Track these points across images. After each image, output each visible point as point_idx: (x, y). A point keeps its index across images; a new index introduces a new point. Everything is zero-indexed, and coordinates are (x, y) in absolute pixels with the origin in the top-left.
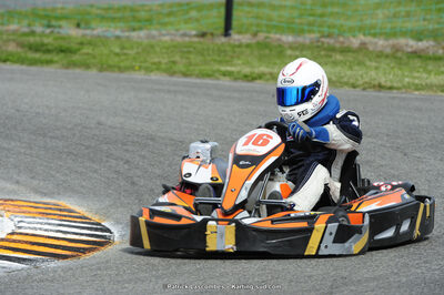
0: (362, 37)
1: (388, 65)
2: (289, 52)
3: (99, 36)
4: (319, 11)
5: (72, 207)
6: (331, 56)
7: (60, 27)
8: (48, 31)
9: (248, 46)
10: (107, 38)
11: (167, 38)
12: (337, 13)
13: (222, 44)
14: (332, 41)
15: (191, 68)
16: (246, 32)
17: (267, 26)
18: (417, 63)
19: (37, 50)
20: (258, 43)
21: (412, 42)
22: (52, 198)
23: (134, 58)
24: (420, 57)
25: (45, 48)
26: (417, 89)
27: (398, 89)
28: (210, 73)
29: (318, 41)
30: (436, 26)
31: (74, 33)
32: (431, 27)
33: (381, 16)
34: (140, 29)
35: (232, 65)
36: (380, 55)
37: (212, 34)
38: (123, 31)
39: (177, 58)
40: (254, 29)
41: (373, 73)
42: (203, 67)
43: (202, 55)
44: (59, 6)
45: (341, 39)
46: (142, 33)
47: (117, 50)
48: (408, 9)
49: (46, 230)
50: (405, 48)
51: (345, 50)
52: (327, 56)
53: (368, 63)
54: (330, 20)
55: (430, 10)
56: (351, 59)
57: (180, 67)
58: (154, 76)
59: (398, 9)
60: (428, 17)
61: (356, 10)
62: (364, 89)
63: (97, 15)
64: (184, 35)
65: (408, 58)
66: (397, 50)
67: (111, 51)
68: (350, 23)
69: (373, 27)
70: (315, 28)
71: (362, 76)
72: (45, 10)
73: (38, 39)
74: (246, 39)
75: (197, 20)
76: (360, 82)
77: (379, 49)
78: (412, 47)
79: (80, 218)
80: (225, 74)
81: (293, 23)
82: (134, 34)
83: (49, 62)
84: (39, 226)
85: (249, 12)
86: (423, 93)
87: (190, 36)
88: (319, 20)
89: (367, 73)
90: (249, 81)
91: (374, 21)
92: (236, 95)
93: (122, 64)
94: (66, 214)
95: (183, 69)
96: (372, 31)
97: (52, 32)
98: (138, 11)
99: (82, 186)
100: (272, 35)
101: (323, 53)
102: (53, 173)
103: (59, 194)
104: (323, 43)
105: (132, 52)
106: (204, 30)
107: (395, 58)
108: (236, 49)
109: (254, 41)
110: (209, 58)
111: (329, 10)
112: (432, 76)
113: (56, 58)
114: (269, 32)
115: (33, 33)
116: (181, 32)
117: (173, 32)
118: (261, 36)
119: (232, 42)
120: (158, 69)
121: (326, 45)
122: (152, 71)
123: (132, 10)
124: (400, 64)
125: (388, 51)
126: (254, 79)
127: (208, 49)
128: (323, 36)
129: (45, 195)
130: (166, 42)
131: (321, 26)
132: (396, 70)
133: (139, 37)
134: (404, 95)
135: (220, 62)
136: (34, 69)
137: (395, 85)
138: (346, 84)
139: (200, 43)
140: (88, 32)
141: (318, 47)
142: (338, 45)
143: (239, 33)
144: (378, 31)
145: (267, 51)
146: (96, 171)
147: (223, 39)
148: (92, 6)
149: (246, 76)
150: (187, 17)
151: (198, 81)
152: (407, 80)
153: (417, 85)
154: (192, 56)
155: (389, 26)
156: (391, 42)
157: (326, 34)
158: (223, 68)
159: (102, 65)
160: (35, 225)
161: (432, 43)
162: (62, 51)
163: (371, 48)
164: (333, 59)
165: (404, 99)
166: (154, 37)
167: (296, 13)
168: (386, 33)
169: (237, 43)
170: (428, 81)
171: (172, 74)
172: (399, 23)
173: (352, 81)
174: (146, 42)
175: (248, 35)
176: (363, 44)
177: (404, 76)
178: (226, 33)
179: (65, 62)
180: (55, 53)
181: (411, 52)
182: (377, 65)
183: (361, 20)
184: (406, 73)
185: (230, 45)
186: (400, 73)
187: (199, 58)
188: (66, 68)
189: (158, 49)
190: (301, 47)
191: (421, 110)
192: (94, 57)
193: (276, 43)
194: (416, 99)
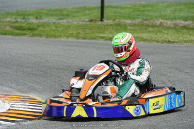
0: (161, 20)
1: (172, 32)
2: (129, 27)
3: (46, 23)
4: (142, 9)
5: (35, 98)
6: (147, 29)
7: (29, 19)
8: (23, 21)
9: (111, 25)
10: (49, 23)
11: (75, 23)
12: (150, 10)
13: (100, 25)
14: (147, 22)
15: (87, 35)
16: (110, 19)
17: (119, 16)
18: (185, 31)
19: (19, 29)
20: (115, 24)
21: (182, 22)
22: (26, 94)
23: (61, 32)
24: (186, 28)
25: (22, 28)
26: (185, 43)
27: (177, 42)
28: (95, 37)
29: (142, 22)
31: (34, 21)
32: (191, 15)
33: (169, 11)
34: (64, 19)
35: (104, 34)
36: (169, 28)
37: (95, 20)
38: (56, 20)
39: (80, 31)
40: (114, 17)
41: (166, 36)
42: (91, 35)
43: (91, 29)
44: (28, 9)
45: (152, 21)
46: (65, 21)
47: (54, 28)
48: (181, 7)
49: (24, 108)
50: (180, 25)
51: (154, 26)
53: (164, 31)
54: (147, 13)
56: (156, 30)
57: (81, 35)
58: (70, 39)
59: (176, 8)
60: (190, 11)
61: (158, 9)
62: (162, 43)
63: (45, 13)
64: (83, 21)
65: (181, 29)
66: (176, 26)
67: (51, 29)
68: (155, 14)
70: (140, 17)
71: (161, 37)
72: (22, 11)
73: (19, 24)
74: (110, 22)
75: (89, 14)
76: (161, 40)
77: (169, 25)
78: (182, 24)
79: (39, 102)
80: (101, 38)
81: (130, 15)
82: (61, 21)
83: (24, 34)
84: (21, 106)
85: (111, 10)
86: (188, 44)
87: (85, 21)
88: (142, 13)
89: (163, 36)
91: (166, 13)
92: (106, 47)
93: (56, 35)
94: (32, 101)
95: (83, 36)
96: (165, 17)
97: (25, 21)
98: (63, 11)
100: (121, 20)
101: (144, 27)
102: (27, 82)
103: (29, 92)
104: (144, 23)
105: (60, 29)
106: (92, 19)
107: (176, 29)
108: (106, 27)
109: (114, 23)
110: (94, 31)
111: (146, 8)
112: (192, 36)
113: (27, 33)
114: (120, 19)
115: (17, 22)
116: (82, 20)
117: (78, 20)
118: (117, 21)
119: (104, 23)
120: (72, 36)
121: (145, 24)
122: (69, 37)
123: (60, 11)
124: (178, 31)
125: (172, 26)
128: (144, 20)
129: (23, 92)
131: (142, 16)
132: (176, 34)
133: (63, 23)
134: (179, 45)
135: (99, 33)
136: (18, 37)
137: (176, 41)
138: (154, 41)
139: (90, 24)
140: (41, 21)
141: (142, 25)
142: (150, 24)
143: (107, 19)
144: (168, 17)
145: (119, 27)
146: (45, 82)
147: (100, 23)
148: (42, 9)
149: (110, 39)
150: (84, 13)
151: (90, 41)
152: (181, 38)
153: (185, 41)
154: (87, 30)
155: (173, 15)
156: (173, 22)
157: (145, 19)
158: (100, 35)
159: (47, 35)
161: (191, 22)
162: (30, 29)
163: (165, 25)
165: (180, 47)
166: (70, 22)
167: (131, 10)
168: (171, 18)
169: (106, 24)
170: (190, 39)
171: (78, 38)
172: (177, 14)
173: (157, 39)
174: (66, 24)
175: (111, 21)
176: (161, 23)
177: (179, 37)
178: (102, 20)
179: (31, 34)
180: (26, 31)
181: (183, 26)
182: (168, 32)
183: (160, 13)
184: (181, 36)
185: (103, 25)
186: (177, 35)
187: (90, 31)
188: (32, 37)
189: (72, 28)
190: (135, 25)
191: (187, 51)
192: (44, 32)
193: (123, 24)
194: (185, 47)
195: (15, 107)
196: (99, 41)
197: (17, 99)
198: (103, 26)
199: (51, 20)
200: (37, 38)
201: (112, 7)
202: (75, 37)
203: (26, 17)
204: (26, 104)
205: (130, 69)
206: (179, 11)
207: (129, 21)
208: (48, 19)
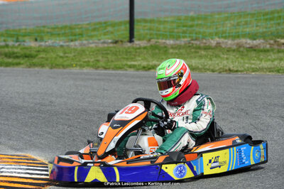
0: (218, 39)
1: (235, 56)
2: (171, 51)
3: (50, 46)
4: (190, 23)
5: (35, 157)
6: (198, 52)
7: (24, 41)
8: (17, 44)
9: (145, 48)
10: (55, 47)
11: (93, 45)
12: (201, 24)
13: (129, 48)
14: (198, 43)
15: (109, 64)
16: (143, 40)
17: (156, 34)
18: (253, 54)
19: (10, 57)
20: (151, 46)
21: (249, 41)
22: (22, 152)
23: (72, 59)
24: (255, 50)
25: (15, 55)
26: (253, 71)
27: (241, 71)
28: (121, 66)
29: (189, 43)
30: (265, 30)
31: (33, 44)
32: (261, 30)
33: (229, 25)
34: (76, 40)
35: (134, 61)
36: (229, 50)
37: (122, 41)
38: (65, 42)
39: (100, 58)
40: (148, 37)
41: (225, 62)
42: (116, 63)
43: (116, 55)
44: (24, 27)
45: (204, 41)
46: (77, 43)
47: (61, 54)
49: (19, 173)
50: (245, 45)
51: (207, 48)
52: (196, 52)
53: (222, 56)
54: (197, 29)
55: (261, 20)
56: (211, 54)
57: (102, 64)
58: (85, 70)
59: (240, 20)
60: (259, 24)
62: (220, 73)
63: (48, 32)
64: (104, 43)
65: (247, 51)
66: (240, 47)
67: (58, 55)
68: (208, 31)
69: (224, 32)
70: (188, 35)
71: (218, 64)
72: (14, 30)
73: (10, 49)
74: (143, 43)
75: (112, 33)
76: (217, 68)
77: (229, 46)
78: (249, 44)
79: (40, 164)
80: (130, 67)
81: (173, 32)
82: (72, 44)
83: (18, 64)
84: (15, 170)
85: (145, 26)
86: (257, 73)
87: (107, 43)
88: (190, 29)
89: (221, 63)
90: (146, 70)
91: (224, 29)
92: (138, 80)
93: (65, 63)
94: (31, 162)
95: (104, 65)
96: (224, 35)
97: (19, 45)
98: (74, 29)
99: (41, 144)
100: (160, 41)
101: (193, 50)
102: (23, 136)
103: (26, 149)
104: (193, 44)
105: (71, 55)
106: (117, 39)
107: (239, 51)
108: (138, 51)
109: (149, 45)
110: (119, 57)
111: (196, 22)
112: (263, 62)
113: (22, 62)
114: (158, 39)
115: (7, 46)
116: (102, 41)
117: (97, 41)
118: (153, 41)
119: (134, 46)
120: (88, 66)
121: (195, 45)
122: (84, 67)
123: (71, 28)
124: (242, 55)
125: (235, 47)
126: (150, 69)
127: (119, 51)
128: (192, 40)
129: (18, 150)
130: (92, 48)
131: (190, 33)
132: (240, 59)
133: (75, 45)
134: (245, 76)
135: (127, 59)
136: (8, 69)
137: (240, 69)
138: (208, 70)
139: (115, 47)
140: (43, 43)
141: (189, 46)
142: (202, 45)
143: (139, 40)
144: (227, 34)
145: (157, 51)
146: (50, 133)
147: (129, 44)
148: (44, 27)
149: (144, 67)
150: (105, 31)
151: (113, 72)
152: (247, 65)
153: (253, 68)
154: (109, 56)
155: (234, 31)
156: (236, 41)
157: (194, 38)
158: (129, 63)
159: (52, 65)
160: (12, 170)
161: (262, 41)
162: (26, 57)
163: (223, 46)
164: (199, 54)
165: (246, 78)
166: (84, 45)
167: (175, 25)
168: (232, 36)
169: (138, 46)
170: (260, 66)
171: (97, 68)
172: (240, 29)
173: (212, 68)
174: (79, 48)
175: (145, 42)
176: (218, 43)
177: (245, 63)
178: (131, 40)
179: (28, 63)
180: (21, 58)
181: (249, 48)
182: (228, 56)
183: (217, 28)
184: (246, 61)
185: (133, 48)
186: (242, 61)
187: (114, 58)
188: (29, 67)
189: (87, 53)
190: (179, 47)
191: (256, 84)
192: (47, 60)
193: (162, 46)
194: (253, 77)
195: (6, 172)
196: (127, 72)
197: (9, 160)
198: (132, 50)
199: (58, 42)
200: (36, 69)
201: (145, 21)
202: (92, 66)
203: (21, 39)
204: (22, 167)
205: (184, 111)
206: (244, 25)
207: (172, 42)
208: (52, 41)
